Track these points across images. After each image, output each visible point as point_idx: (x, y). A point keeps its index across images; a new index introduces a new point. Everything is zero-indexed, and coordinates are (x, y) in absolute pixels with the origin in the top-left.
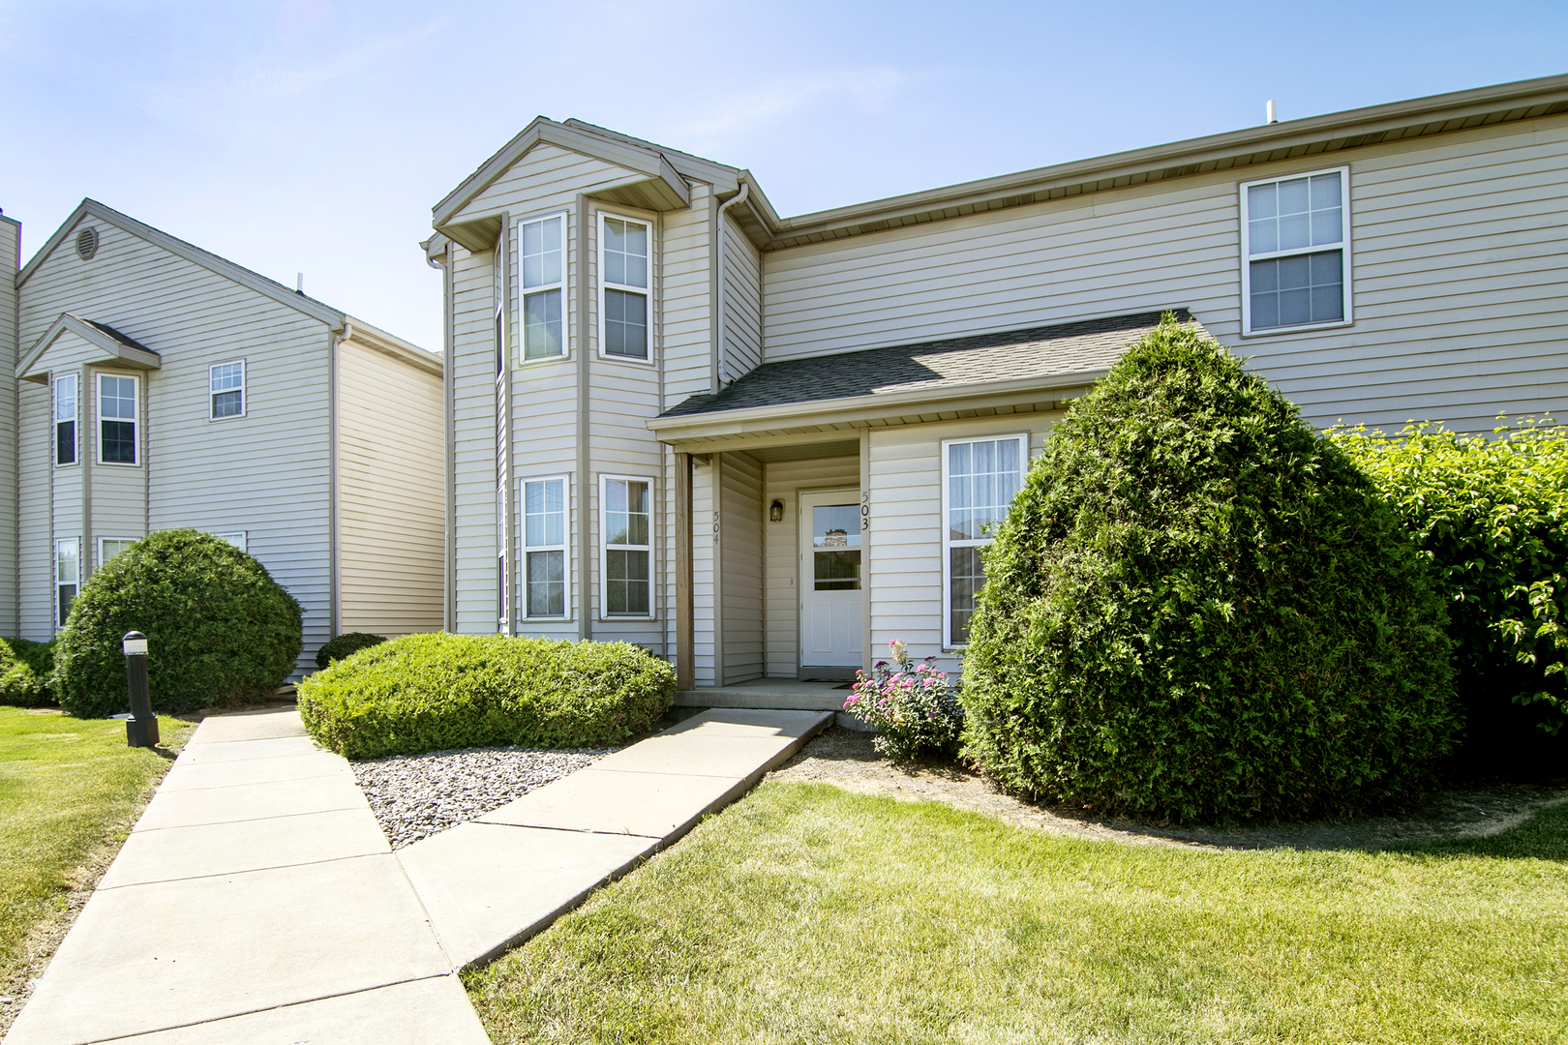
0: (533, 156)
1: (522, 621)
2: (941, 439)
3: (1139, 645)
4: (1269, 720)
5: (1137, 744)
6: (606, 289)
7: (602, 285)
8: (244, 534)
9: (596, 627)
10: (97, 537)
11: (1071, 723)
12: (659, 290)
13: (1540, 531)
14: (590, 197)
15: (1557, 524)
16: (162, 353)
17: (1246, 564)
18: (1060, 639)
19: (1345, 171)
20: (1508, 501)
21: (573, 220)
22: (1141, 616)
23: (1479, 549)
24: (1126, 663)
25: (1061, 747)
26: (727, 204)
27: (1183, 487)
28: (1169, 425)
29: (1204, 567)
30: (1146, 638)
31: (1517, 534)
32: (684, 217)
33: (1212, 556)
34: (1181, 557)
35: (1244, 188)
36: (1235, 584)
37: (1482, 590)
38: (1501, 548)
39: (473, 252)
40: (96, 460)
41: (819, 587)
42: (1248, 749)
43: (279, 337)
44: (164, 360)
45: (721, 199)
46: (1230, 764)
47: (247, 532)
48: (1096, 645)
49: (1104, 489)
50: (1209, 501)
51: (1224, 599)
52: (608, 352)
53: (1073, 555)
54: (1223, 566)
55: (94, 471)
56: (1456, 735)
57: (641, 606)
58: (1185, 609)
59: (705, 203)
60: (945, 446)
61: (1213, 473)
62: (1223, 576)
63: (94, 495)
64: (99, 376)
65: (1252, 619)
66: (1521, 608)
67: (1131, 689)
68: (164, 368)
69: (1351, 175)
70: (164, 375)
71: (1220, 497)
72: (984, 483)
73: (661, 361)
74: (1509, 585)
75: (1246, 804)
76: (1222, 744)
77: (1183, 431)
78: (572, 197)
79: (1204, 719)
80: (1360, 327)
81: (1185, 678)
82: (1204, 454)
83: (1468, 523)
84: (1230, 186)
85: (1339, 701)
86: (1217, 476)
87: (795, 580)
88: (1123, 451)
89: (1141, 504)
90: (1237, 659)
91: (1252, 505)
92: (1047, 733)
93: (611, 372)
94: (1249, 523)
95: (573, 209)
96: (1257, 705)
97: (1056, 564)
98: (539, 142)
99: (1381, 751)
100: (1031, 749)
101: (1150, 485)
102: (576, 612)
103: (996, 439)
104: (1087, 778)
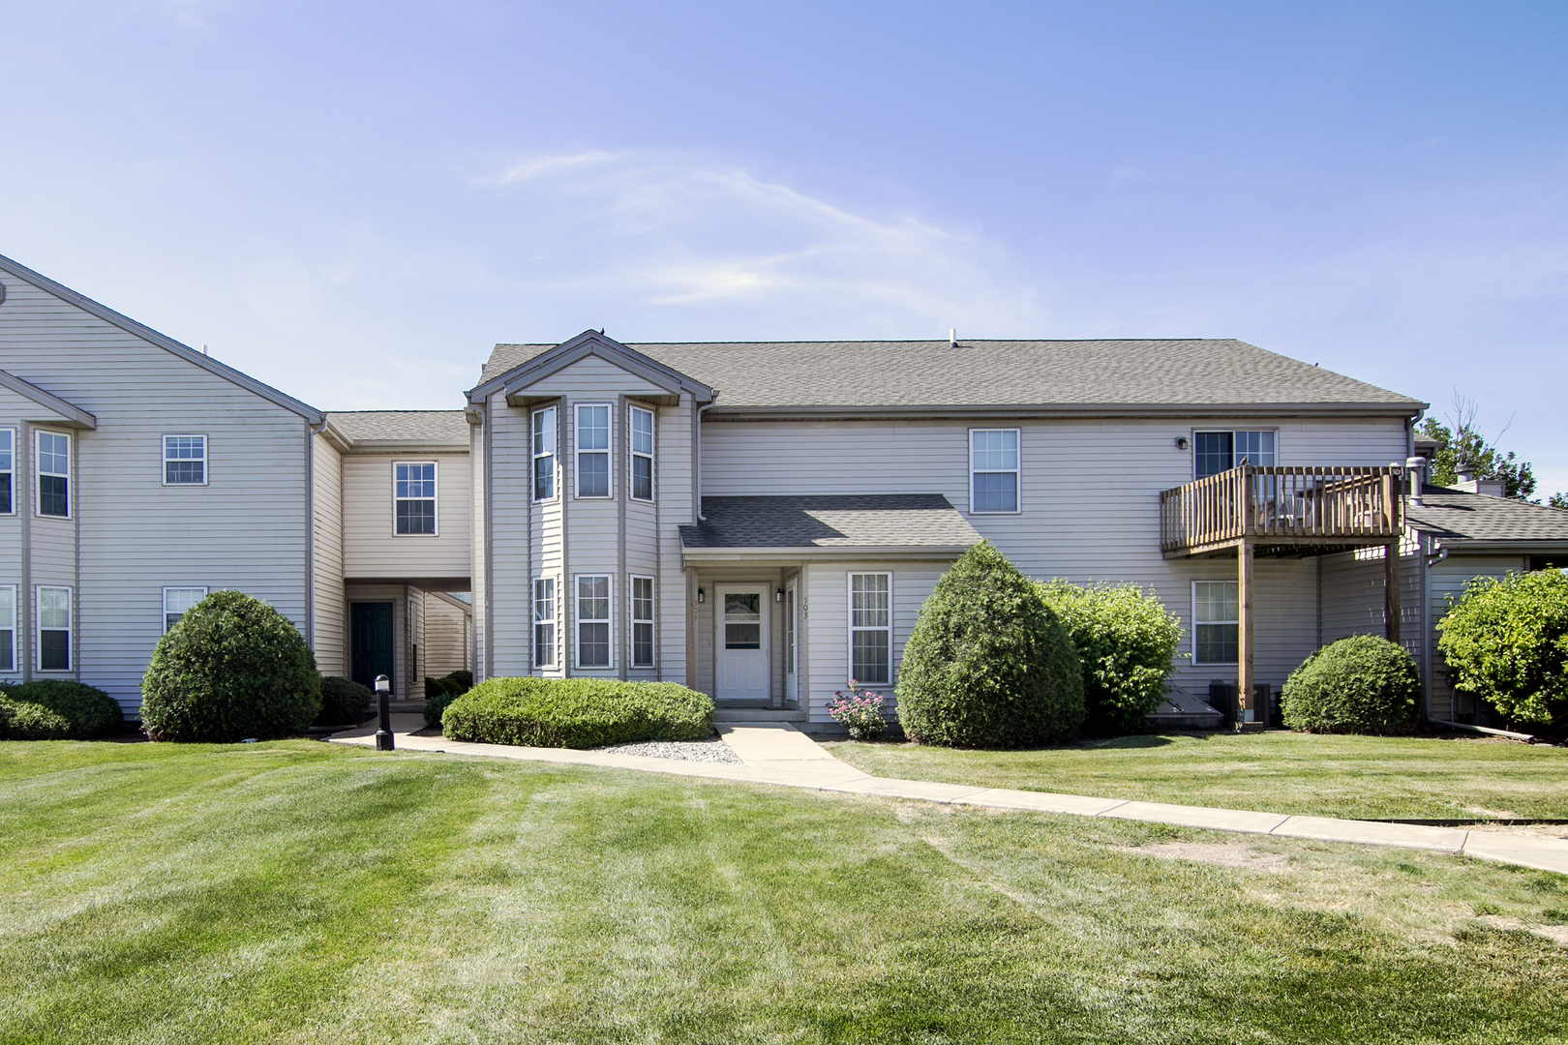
0: (585, 362)
1: (575, 669)
2: (848, 571)
3: (996, 681)
4: (1036, 708)
5: (995, 717)
6: (634, 456)
7: (632, 453)
8: (206, 589)
9: (629, 673)
10: (35, 586)
11: (969, 712)
12: (656, 456)
13: (1108, 636)
14: (627, 397)
15: (1114, 633)
16: (98, 415)
17: (1029, 651)
18: (965, 679)
19: (1018, 430)
20: (1098, 623)
21: (616, 409)
22: (996, 670)
23: (1088, 643)
24: (993, 688)
25: (965, 723)
26: (704, 408)
27: (1006, 621)
28: (998, 595)
29: (1015, 652)
30: (999, 678)
31: (1102, 638)
32: (675, 411)
33: (1017, 648)
34: (1007, 648)
35: (971, 431)
36: (1026, 659)
37: (1090, 659)
38: (1096, 642)
39: (509, 406)
40: (35, 513)
41: (728, 647)
42: (1031, 719)
43: (248, 421)
44: (99, 422)
45: (699, 404)
46: (1024, 724)
47: (209, 587)
48: (979, 682)
49: (976, 619)
50: (1015, 627)
51: (1023, 664)
52: (635, 496)
53: (966, 645)
54: (1022, 652)
55: (33, 523)
56: (1086, 715)
57: (649, 661)
58: (1011, 667)
59: (689, 405)
60: (850, 575)
61: (1016, 616)
62: (1022, 655)
63: (33, 545)
64: (37, 433)
65: (1032, 671)
66: (1103, 666)
67: (993, 697)
68: (99, 429)
69: (1021, 433)
70: (100, 436)
71: (1019, 625)
72: (883, 598)
73: (657, 501)
74: (1099, 658)
75: (1029, 739)
76: (1022, 717)
77: (1003, 598)
78: (616, 395)
79: (1018, 708)
80: (1024, 515)
81: (1013, 692)
82: (1012, 609)
83: (1085, 632)
84: (964, 429)
85: (1057, 700)
86: (1018, 617)
87: (711, 642)
88: (982, 605)
89: (991, 626)
90: (1027, 686)
91: (1030, 629)
92: (959, 716)
93: (637, 507)
94: (1029, 636)
95: (616, 404)
96: (1034, 703)
97: (960, 648)
98: (592, 354)
99: (1067, 719)
100: (951, 724)
101: (994, 618)
102: (617, 663)
103: (876, 573)
104: (976, 733)
